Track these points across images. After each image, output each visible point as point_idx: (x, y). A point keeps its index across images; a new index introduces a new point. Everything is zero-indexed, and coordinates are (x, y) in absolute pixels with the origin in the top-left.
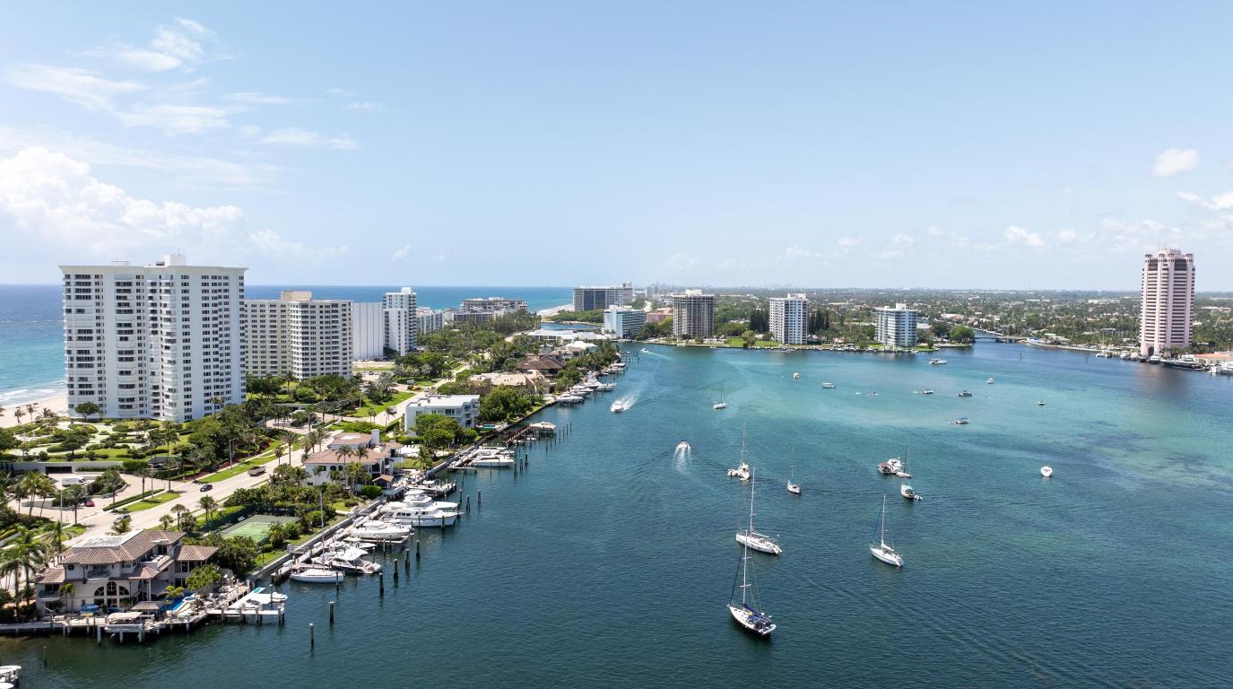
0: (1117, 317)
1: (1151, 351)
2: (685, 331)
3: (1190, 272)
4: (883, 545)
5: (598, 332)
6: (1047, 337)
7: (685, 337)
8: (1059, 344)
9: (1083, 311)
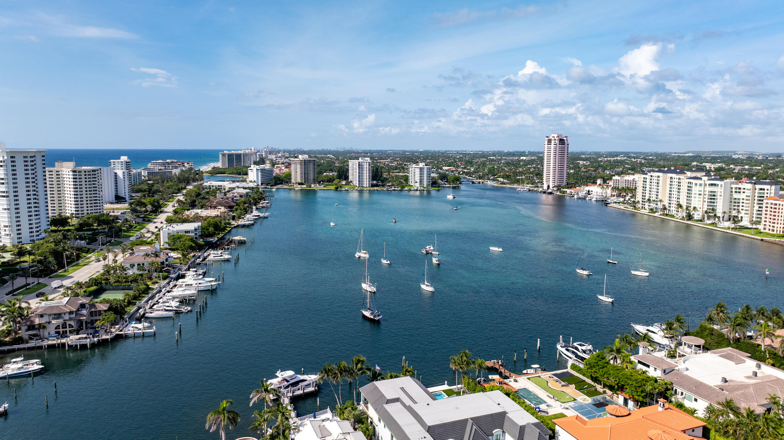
1: (548, 187)
2: (299, 180)
3: (566, 145)
4: (426, 283)
7: (300, 184)
8: (504, 184)
9: (516, 164)
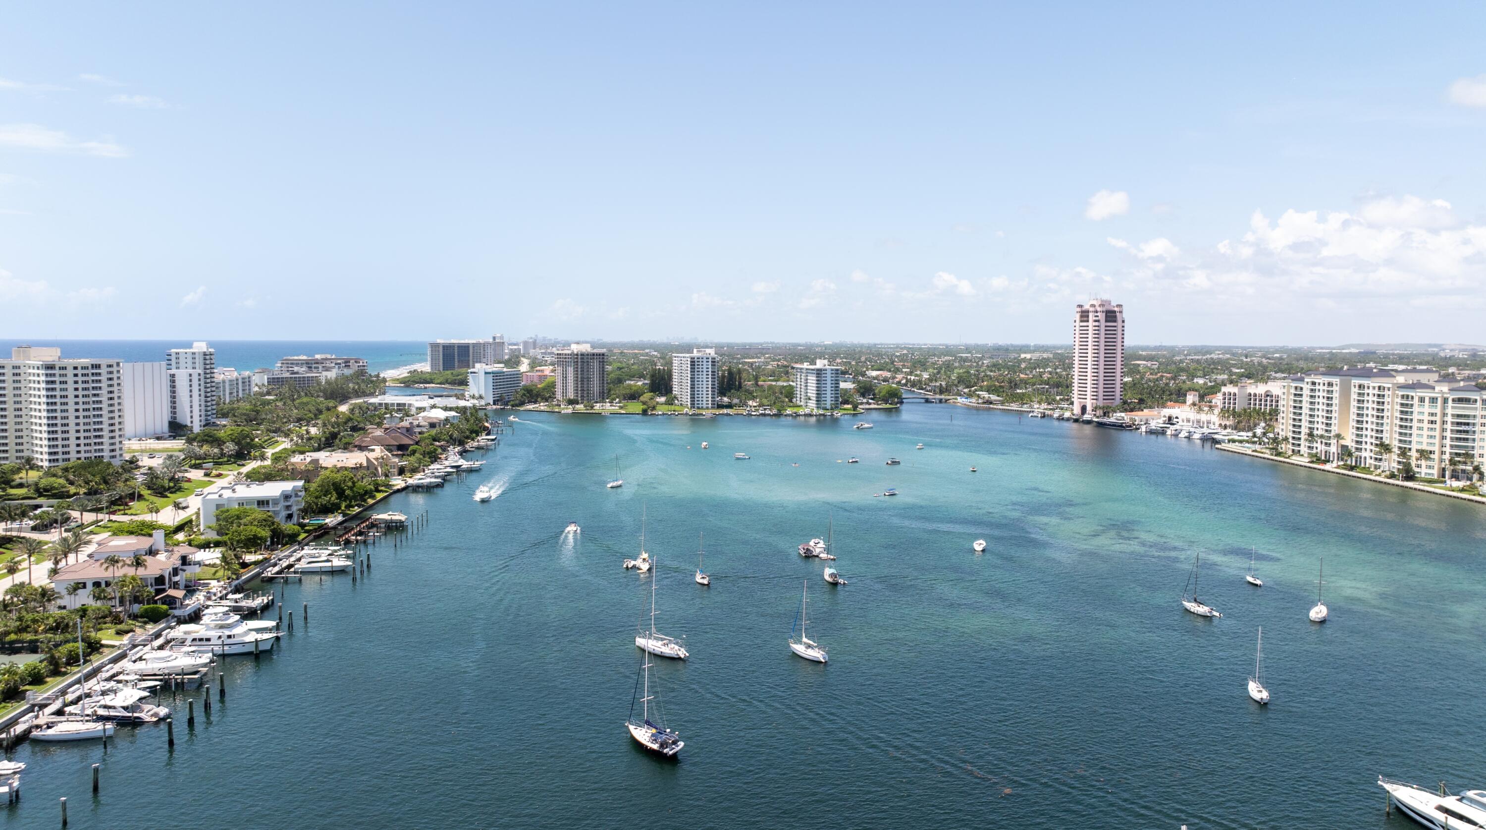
0: (1050, 373)
1: (1084, 409)
2: (571, 395)
3: (1120, 324)
4: (805, 640)
5: (460, 397)
6: (979, 396)
7: (571, 402)
8: (991, 403)
9: (1015, 367)
